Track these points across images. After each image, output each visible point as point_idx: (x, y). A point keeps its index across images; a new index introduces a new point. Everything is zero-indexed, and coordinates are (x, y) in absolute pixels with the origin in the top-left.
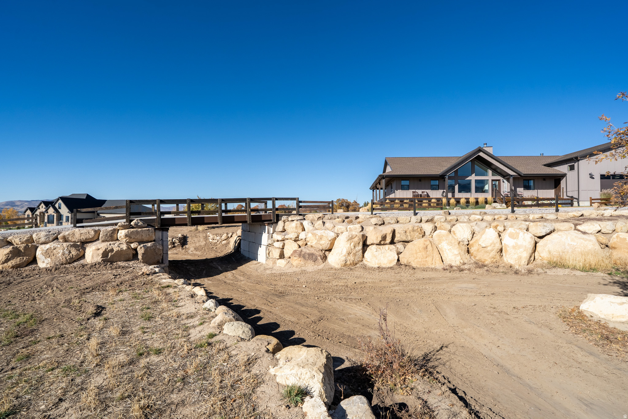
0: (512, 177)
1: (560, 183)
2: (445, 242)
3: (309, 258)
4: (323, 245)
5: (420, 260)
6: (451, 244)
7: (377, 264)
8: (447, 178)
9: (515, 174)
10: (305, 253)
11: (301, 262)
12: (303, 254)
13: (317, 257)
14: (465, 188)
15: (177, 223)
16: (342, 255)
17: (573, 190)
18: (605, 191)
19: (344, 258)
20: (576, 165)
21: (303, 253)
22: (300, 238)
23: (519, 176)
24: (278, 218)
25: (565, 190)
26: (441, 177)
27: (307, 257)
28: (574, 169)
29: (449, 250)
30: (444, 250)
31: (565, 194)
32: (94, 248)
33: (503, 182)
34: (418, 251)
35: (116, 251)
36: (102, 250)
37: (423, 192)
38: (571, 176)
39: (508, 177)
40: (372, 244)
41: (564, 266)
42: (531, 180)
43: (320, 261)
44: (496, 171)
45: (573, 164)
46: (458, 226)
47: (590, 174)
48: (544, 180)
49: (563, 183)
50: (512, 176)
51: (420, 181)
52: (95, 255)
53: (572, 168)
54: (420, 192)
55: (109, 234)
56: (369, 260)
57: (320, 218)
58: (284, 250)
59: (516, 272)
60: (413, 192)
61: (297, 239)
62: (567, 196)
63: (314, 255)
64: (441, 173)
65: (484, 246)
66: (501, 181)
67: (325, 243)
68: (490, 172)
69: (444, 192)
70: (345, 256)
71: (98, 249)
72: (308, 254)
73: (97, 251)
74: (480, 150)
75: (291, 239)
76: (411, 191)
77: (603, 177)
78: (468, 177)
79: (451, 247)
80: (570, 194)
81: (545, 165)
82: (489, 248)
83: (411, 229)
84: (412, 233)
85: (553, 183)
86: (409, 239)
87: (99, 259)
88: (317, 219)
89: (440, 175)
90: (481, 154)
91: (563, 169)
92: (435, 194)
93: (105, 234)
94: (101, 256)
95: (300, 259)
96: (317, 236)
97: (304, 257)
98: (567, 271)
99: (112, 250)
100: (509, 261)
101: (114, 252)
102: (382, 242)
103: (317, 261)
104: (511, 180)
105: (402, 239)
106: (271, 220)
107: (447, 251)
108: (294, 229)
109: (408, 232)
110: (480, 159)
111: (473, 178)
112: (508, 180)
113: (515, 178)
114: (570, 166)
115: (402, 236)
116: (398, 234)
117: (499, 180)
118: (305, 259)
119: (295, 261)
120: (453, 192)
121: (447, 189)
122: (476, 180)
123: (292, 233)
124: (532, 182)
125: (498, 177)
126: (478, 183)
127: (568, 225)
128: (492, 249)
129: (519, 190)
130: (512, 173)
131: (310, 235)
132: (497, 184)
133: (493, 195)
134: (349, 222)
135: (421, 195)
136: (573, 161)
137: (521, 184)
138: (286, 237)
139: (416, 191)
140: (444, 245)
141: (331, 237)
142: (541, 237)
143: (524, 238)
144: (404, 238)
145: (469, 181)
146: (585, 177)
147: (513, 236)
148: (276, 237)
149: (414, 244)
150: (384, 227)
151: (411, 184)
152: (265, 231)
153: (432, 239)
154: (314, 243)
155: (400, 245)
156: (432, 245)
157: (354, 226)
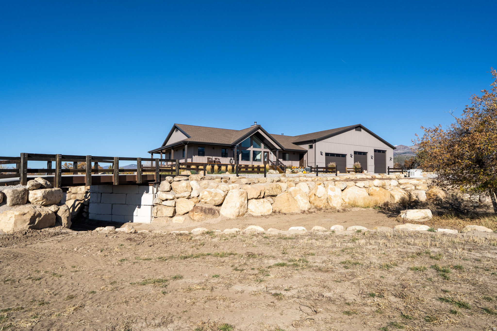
0: (278, 151)
1: (303, 157)
2: (299, 195)
3: (209, 212)
4: (217, 201)
5: (287, 208)
6: (302, 196)
7: (260, 213)
8: (236, 147)
9: (279, 148)
10: (206, 208)
11: (203, 216)
12: (204, 210)
13: (215, 211)
14: (246, 157)
15: (74, 182)
16: (236, 208)
17: (312, 162)
19: (238, 210)
20: (314, 145)
21: (204, 208)
22: (192, 196)
23: (282, 150)
24: (162, 178)
25: (306, 162)
26: (232, 147)
27: (207, 211)
28: (312, 148)
29: (301, 200)
30: (298, 200)
31: (306, 164)
32: (17, 213)
33: (271, 154)
34: (285, 202)
35: (44, 216)
36: (30, 214)
37: (216, 159)
38: (311, 152)
39: (275, 150)
40: (252, 199)
41: (358, 206)
42: (286, 153)
43: (217, 214)
44: (268, 145)
45: (312, 144)
46: (301, 184)
47: (321, 152)
48: (294, 154)
49: (305, 157)
50: (278, 149)
51: (214, 148)
52: (19, 222)
53: (311, 147)
54: (214, 158)
55: (20, 195)
56: (253, 211)
57: (202, 178)
58: (176, 208)
59: (338, 211)
60: (208, 158)
61: (189, 197)
62: (308, 166)
63: (213, 209)
64: (232, 143)
65: (320, 196)
66: (270, 153)
67: (219, 200)
68: (262, 145)
69: (231, 159)
70: (239, 208)
71: (24, 214)
72: (208, 209)
73: (22, 217)
74: (259, 128)
75: (184, 197)
76: (206, 157)
77: (327, 154)
78: (248, 148)
79: (302, 198)
80: (310, 165)
81: (294, 143)
82: (322, 198)
83: (275, 186)
84: (276, 189)
85: (298, 157)
86: (275, 194)
87: (26, 226)
88: (200, 179)
89: (232, 145)
90: (259, 131)
91: (305, 147)
92: (225, 161)
93: (16, 195)
94: (28, 223)
95: (201, 214)
96: (213, 193)
97: (205, 212)
98: (358, 209)
99: (40, 215)
100: (334, 205)
101: (42, 217)
102: (259, 197)
103: (215, 215)
104: (277, 153)
105: (271, 194)
106: (154, 181)
107: (300, 201)
108: (185, 188)
109: (274, 188)
110: (258, 135)
111: (251, 149)
112: (275, 154)
114: (309, 145)
115: (271, 192)
116: (267, 190)
117: (268, 152)
118: (206, 214)
119: (197, 216)
120: (238, 160)
121: (234, 157)
122: (254, 151)
123: (181, 192)
124: (287, 155)
125: (268, 150)
126: (255, 154)
127: (352, 183)
128: (324, 198)
129: (281, 160)
130: (278, 148)
131: (206, 193)
132: (267, 156)
133: (265, 163)
134: (226, 182)
135: (215, 161)
136: (311, 142)
137: (281, 156)
138: (177, 195)
139: (211, 157)
140: (298, 197)
141: (223, 194)
142: (342, 190)
143: (338, 191)
144: (272, 194)
145: (249, 151)
146: (318, 153)
147: (332, 190)
148: (165, 196)
149: (281, 197)
150: (254, 186)
151: (206, 151)
152: (147, 192)
153: (290, 193)
154: (208, 200)
155: (269, 198)
156: (292, 197)
157: (233, 185)
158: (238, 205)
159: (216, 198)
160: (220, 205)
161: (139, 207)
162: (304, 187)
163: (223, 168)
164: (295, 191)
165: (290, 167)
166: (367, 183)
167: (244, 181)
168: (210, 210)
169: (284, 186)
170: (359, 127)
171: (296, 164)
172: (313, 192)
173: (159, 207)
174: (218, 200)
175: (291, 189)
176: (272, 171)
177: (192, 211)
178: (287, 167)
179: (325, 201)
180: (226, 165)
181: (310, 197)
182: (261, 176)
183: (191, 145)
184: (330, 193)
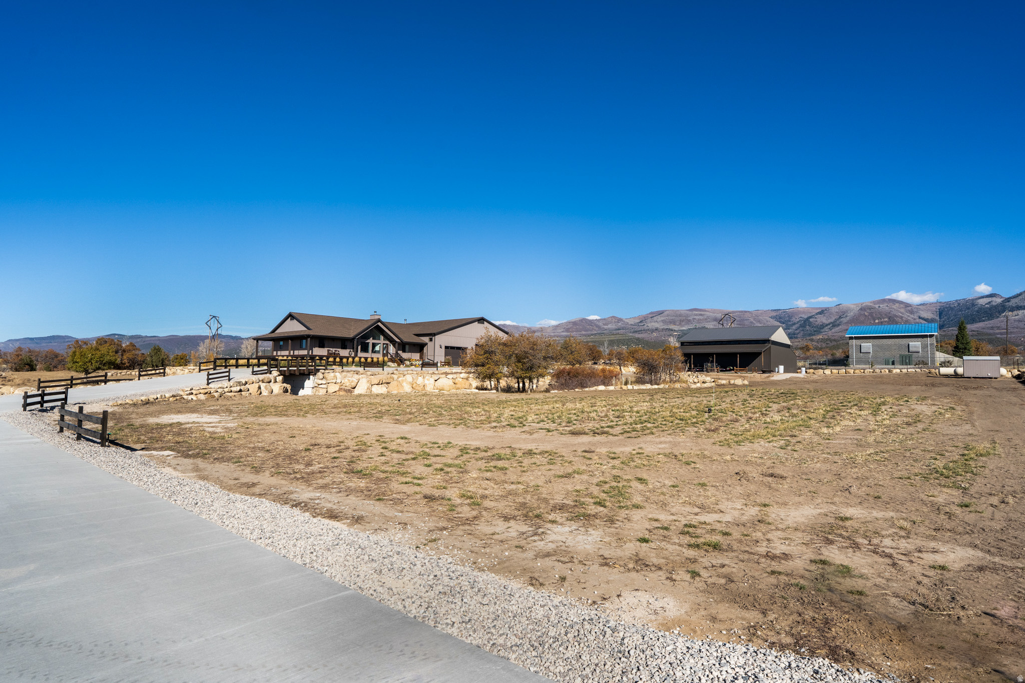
0: (397, 343)
1: (423, 349)
5: (396, 391)
7: (380, 393)
8: (356, 340)
9: (399, 340)
10: (346, 389)
11: (344, 394)
13: (351, 391)
14: (365, 349)
17: (431, 355)
18: (447, 357)
19: (365, 391)
20: (433, 338)
22: (337, 382)
23: (402, 342)
24: (317, 371)
25: (426, 355)
26: (352, 339)
27: (347, 391)
31: (426, 358)
34: (395, 387)
37: (336, 351)
38: (430, 344)
39: (394, 342)
40: (374, 384)
42: (406, 345)
43: (353, 393)
44: (387, 337)
46: (410, 375)
47: (440, 345)
48: (414, 346)
49: (425, 349)
51: (333, 341)
53: (431, 340)
54: (333, 350)
56: (375, 392)
58: (328, 389)
60: (328, 350)
66: (389, 345)
68: (382, 337)
69: (351, 351)
74: (379, 321)
75: (332, 383)
76: (326, 349)
77: (446, 347)
78: (368, 340)
80: (429, 358)
81: (415, 336)
84: (390, 379)
85: (418, 349)
89: (352, 337)
90: (379, 324)
91: (426, 339)
92: (344, 353)
96: (350, 380)
100: (427, 391)
102: (379, 383)
103: (351, 393)
104: (397, 345)
106: (314, 372)
107: (405, 387)
108: (332, 377)
109: (388, 378)
110: (378, 328)
111: (371, 341)
112: (394, 346)
113: (399, 344)
114: (430, 338)
116: (384, 379)
117: (387, 344)
119: (341, 394)
120: (357, 351)
121: (353, 349)
122: (373, 343)
123: (330, 380)
124: (407, 347)
125: (387, 342)
126: (374, 345)
127: (444, 376)
128: (422, 385)
129: (400, 352)
130: (397, 340)
131: (346, 380)
132: (386, 348)
133: (384, 355)
134: (357, 374)
135: (334, 353)
136: (432, 335)
137: (401, 348)
138: (328, 382)
139: (331, 349)
140: (404, 384)
141: (357, 381)
142: (436, 381)
143: (432, 380)
144: (387, 382)
145: (368, 343)
146: (437, 347)
147: (428, 380)
148: (320, 382)
149: (393, 384)
150: (376, 376)
151: (326, 343)
152: (309, 379)
153: (399, 382)
154: (348, 384)
155: (385, 385)
156: (400, 384)
157: (362, 376)
158: (366, 388)
159: (352, 384)
160: (354, 388)
161: (303, 389)
162: (409, 378)
163: (345, 360)
164: (402, 380)
165: (409, 360)
166: (455, 376)
167: (369, 373)
168: (349, 390)
169: (395, 377)
170: (481, 320)
171: (416, 356)
172: (415, 381)
173: (317, 389)
174: (353, 384)
175: (400, 379)
176: (390, 364)
177: (339, 391)
178: (406, 360)
179: (422, 387)
180: (347, 358)
181: (413, 384)
182: (379, 370)
183: (314, 338)
184: (426, 382)
